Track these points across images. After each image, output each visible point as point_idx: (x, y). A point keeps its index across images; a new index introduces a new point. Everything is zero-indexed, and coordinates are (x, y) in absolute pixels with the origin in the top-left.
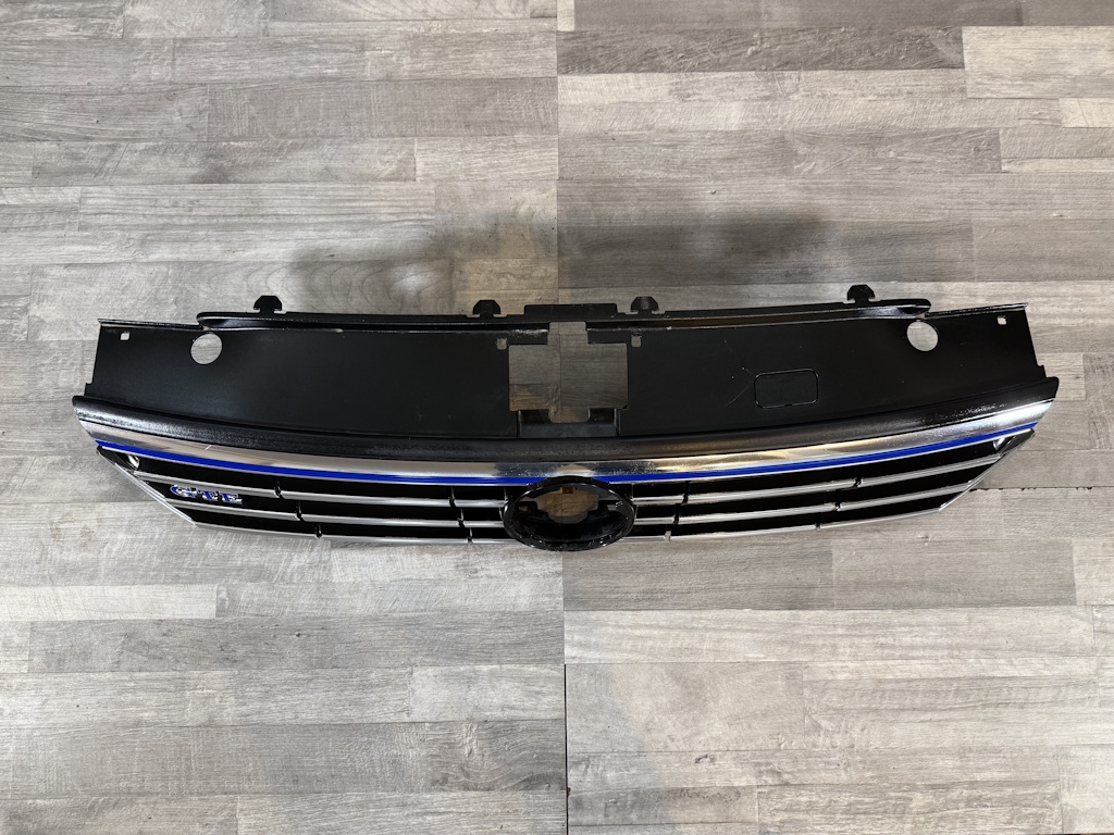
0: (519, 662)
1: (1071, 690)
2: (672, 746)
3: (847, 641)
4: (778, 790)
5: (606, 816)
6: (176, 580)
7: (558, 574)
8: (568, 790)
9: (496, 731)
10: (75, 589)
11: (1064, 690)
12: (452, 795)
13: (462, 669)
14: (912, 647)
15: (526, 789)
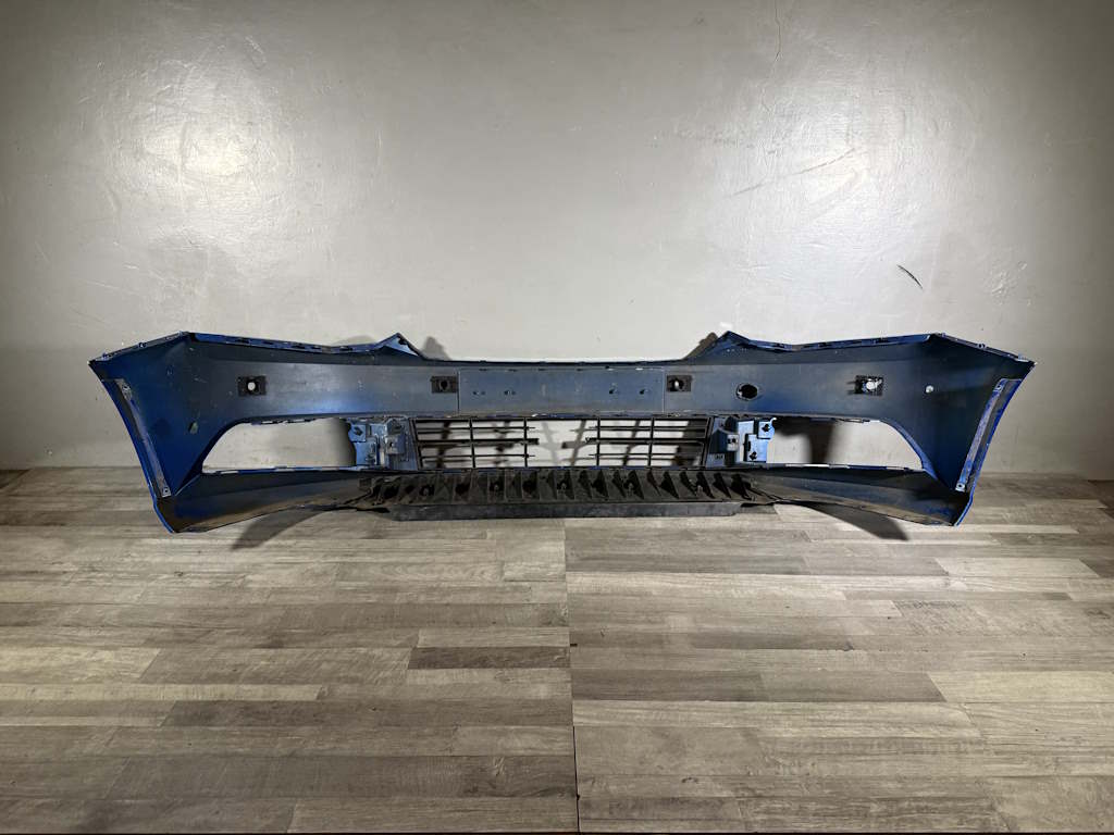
0: (540, 725)
1: (968, 746)
2: (662, 772)
3: (786, 717)
4: (754, 801)
5: (611, 813)
6: (292, 683)
7: (568, 682)
8: (578, 797)
9: (519, 761)
10: (219, 686)
11: (962, 745)
12: (481, 799)
13: (495, 728)
14: (833, 721)
15: (543, 796)
